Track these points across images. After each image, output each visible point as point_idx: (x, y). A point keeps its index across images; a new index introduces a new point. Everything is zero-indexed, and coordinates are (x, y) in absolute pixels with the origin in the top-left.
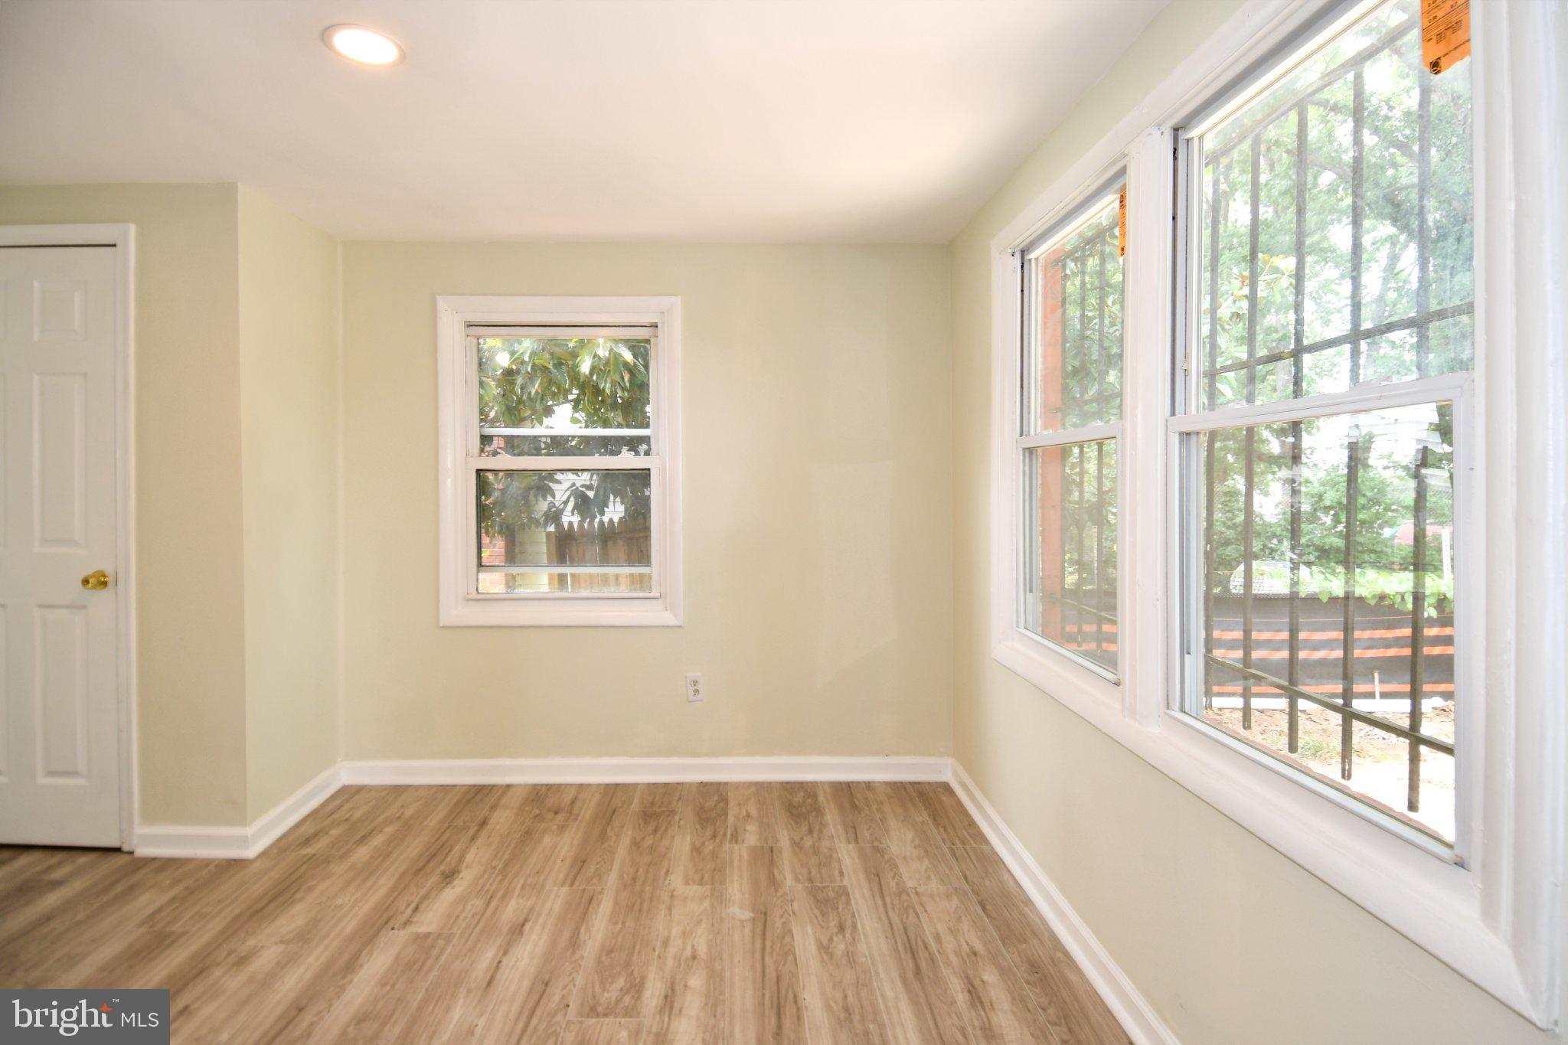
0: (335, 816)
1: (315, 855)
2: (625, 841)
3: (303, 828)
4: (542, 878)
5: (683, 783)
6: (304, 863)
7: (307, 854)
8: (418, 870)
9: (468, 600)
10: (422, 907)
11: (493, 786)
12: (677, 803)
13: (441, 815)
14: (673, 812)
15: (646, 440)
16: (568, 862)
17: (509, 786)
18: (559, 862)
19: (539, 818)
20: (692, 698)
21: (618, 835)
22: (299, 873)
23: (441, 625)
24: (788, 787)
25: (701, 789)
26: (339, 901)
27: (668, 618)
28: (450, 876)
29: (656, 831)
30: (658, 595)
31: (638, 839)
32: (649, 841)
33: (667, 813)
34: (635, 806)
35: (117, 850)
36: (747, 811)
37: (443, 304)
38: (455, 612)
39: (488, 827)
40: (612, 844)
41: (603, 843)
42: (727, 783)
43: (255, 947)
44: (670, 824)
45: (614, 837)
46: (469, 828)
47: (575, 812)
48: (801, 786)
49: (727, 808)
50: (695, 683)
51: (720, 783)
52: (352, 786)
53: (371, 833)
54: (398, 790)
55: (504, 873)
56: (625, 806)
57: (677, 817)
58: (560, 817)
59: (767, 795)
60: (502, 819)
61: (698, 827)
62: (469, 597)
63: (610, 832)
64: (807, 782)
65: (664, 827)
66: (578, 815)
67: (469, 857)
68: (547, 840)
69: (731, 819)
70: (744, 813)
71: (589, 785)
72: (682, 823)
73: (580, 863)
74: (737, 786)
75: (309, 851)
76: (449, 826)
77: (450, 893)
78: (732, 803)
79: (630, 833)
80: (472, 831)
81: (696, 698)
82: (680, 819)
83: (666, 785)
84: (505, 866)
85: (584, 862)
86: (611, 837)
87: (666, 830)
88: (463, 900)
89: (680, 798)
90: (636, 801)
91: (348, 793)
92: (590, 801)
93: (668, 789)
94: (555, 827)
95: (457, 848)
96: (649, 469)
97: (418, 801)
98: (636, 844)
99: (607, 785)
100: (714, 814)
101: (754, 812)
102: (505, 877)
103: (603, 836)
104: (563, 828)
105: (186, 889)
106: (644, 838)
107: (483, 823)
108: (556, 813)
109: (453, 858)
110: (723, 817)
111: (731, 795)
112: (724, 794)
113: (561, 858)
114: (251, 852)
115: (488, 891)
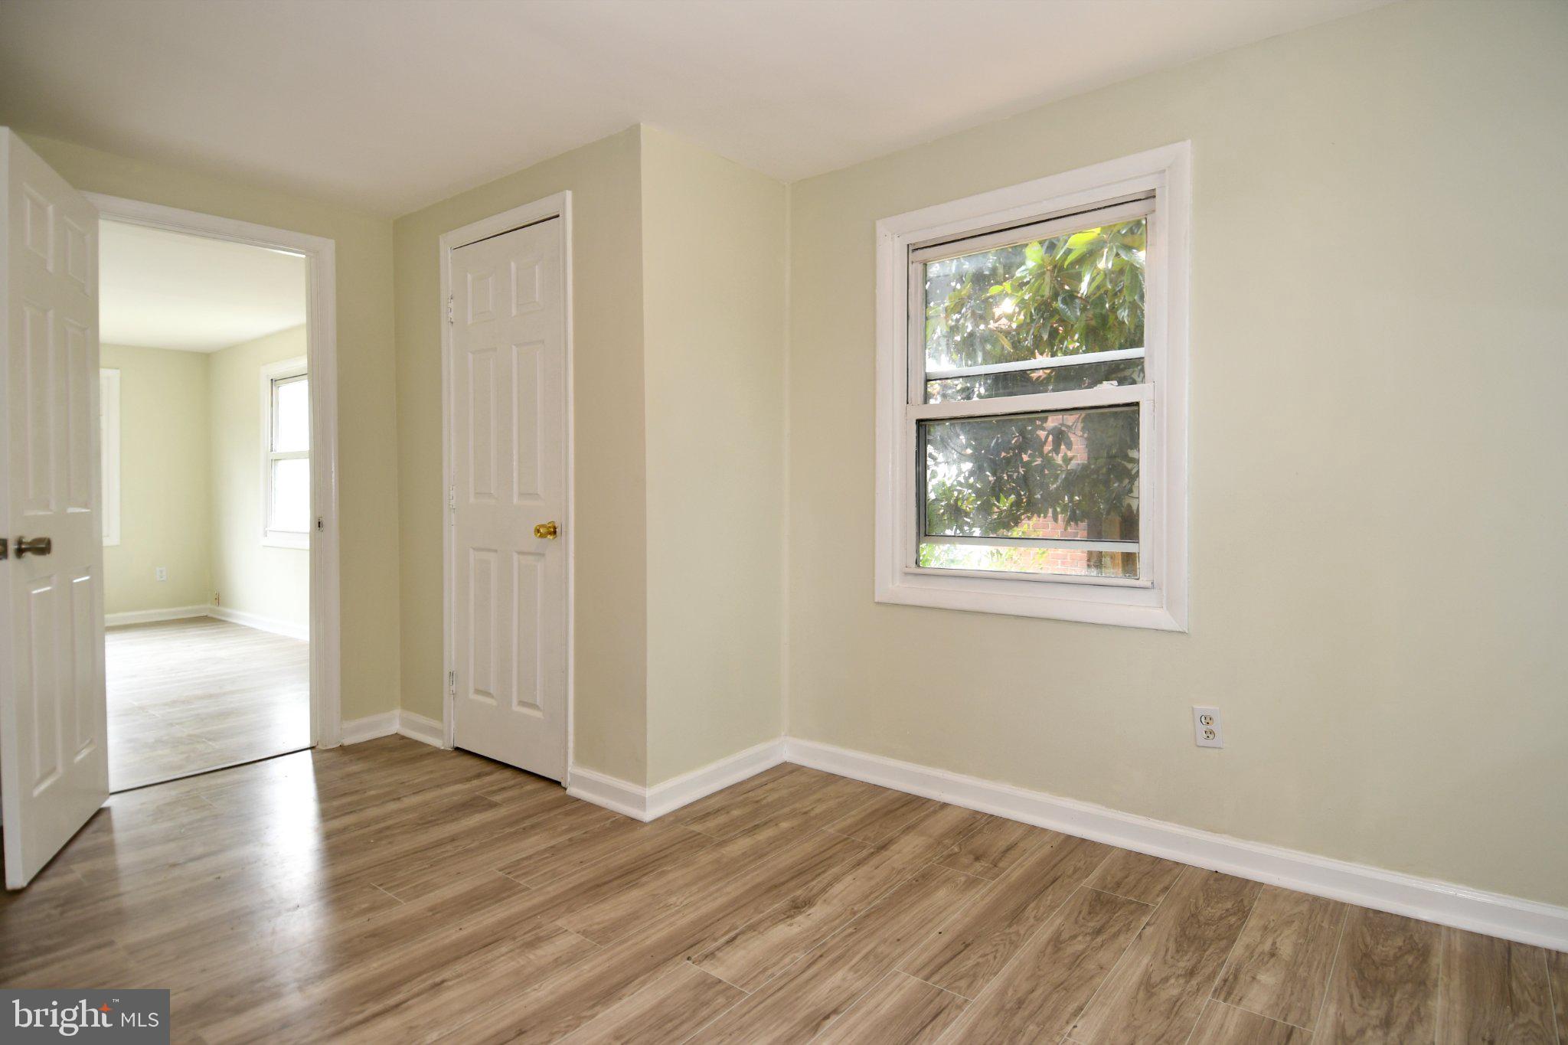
0: (751, 794)
1: (699, 834)
2: (1043, 933)
3: (712, 801)
4: (899, 950)
5: (1185, 865)
6: (679, 842)
7: (693, 831)
8: (771, 888)
9: (906, 574)
10: (737, 942)
11: (929, 800)
12: (1158, 896)
13: (849, 821)
14: (1143, 908)
15: (1138, 362)
16: (946, 938)
17: (944, 806)
18: (934, 934)
19: (951, 859)
20: (1202, 741)
21: (1039, 919)
22: (668, 852)
23: (876, 600)
24: (1375, 921)
25: (1211, 882)
26: (673, 900)
27: (1162, 618)
28: (798, 907)
29: (1098, 932)
30: (1149, 584)
31: (1065, 936)
32: (1078, 946)
33: (1133, 907)
34: (1089, 882)
35: (558, 783)
36: (1274, 943)
37: (881, 227)
38: (892, 586)
39: (885, 854)
40: (1022, 932)
41: (1010, 926)
42: (1259, 885)
43: (560, 928)
44: (1128, 928)
45: (1032, 921)
46: (864, 847)
47: (1001, 865)
48: (1405, 923)
49: (1239, 927)
50: (1207, 720)
51: (1248, 881)
52: (792, 764)
53: (766, 823)
54: (831, 779)
55: (858, 926)
56: (1075, 877)
57: (1145, 919)
58: (978, 866)
59: (1325, 924)
60: (908, 848)
61: (1172, 946)
62: (908, 570)
63: (1030, 912)
64: (1418, 921)
65: (1116, 928)
66: (1004, 870)
67: (838, 888)
68: (942, 895)
69: (1237, 951)
70: (1267, 947)
71: (1044, 830)
72: (1149, 930)
73: (962, 944)
74: (1276, 894)
75: (697, 828)
76: (845, 839)
77: (782, 932)
78: (1253, 922)
79: (1058, 921)
80: (865, 853)
81: (1209, 743)
82: (1147, 924)
83: (1157, 860)
84: (867, 916)
85: (967, 946)
86: (1028, 918)
87: (1116, 935)
88: (787, 947)
89: (1166, 888)
90: (1096, 873)
91: (785, 770)
92: (1032, 854)
93: (1156, 868)
94: (963, 879)
95: (835, 870)
96: (1137, 404)
97: (839, 797)
98: (1057, 942)
99: (1069, 837)
100: (1210, 933)
101: (1286, 949)
102: (857, 930)
103: (1016, 916)
104: (972, 883)
105: (570, 840)
106: (1075, 937)
107: (884, 847)
108: (977, 859)
109: (816, 884)
110: (1223, 943)
111: (1257, 907)
112: (1246, 903)
113: (939, 930)
114: (648, 815)
115: (824, 944)
